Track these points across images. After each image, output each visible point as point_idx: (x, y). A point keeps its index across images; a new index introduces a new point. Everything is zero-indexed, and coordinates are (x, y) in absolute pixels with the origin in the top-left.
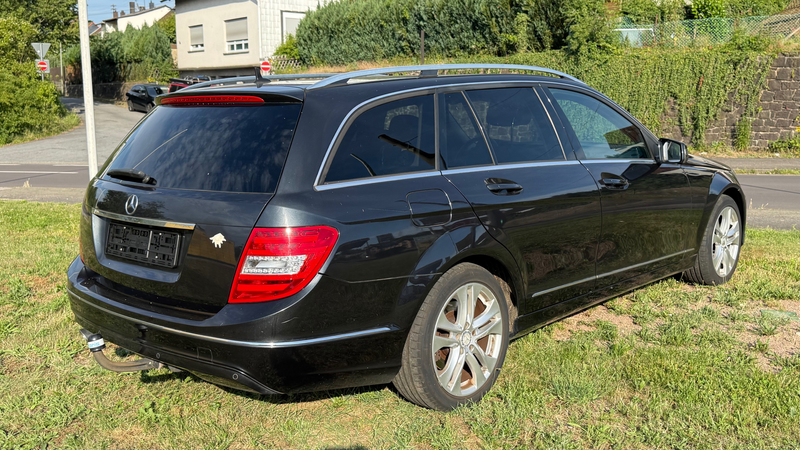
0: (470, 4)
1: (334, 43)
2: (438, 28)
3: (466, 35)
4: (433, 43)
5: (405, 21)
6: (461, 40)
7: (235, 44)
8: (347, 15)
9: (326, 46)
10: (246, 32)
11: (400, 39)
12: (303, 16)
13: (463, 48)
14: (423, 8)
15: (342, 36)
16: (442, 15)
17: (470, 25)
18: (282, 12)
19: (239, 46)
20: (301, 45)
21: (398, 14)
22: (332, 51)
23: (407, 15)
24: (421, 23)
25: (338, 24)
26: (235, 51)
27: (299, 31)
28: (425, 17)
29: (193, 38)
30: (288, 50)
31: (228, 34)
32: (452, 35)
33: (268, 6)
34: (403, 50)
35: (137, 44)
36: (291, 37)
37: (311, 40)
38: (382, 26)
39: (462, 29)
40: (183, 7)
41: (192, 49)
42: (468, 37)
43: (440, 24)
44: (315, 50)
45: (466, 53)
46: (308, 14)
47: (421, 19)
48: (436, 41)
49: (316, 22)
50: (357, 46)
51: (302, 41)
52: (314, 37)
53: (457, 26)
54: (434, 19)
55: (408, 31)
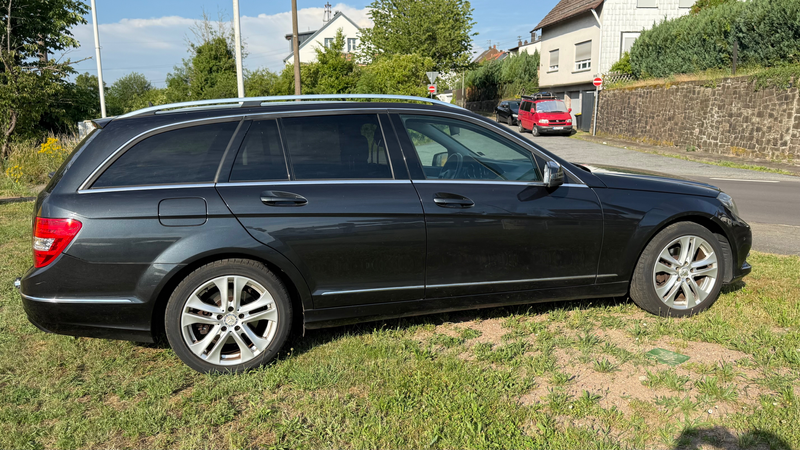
0: (792, 13)
1: (661, 58)
2: (759, 39)
3: (786, 43)
4: (752, 53)
5: (726, 34)
6: (781, 49)
7: (581, 63)
8: (674, 33)
9: (654, 61)
10: (590, 53)
11: (720, 51)
12: (637, 35)
13: (784, 57)
14: (743, 20)
15: (668, 51)
16: (762, 25)
17: (791, 33)
18: (622, 33)
19: (584, 65)
20: (633, 61)
21: (720, 27)
22: (659, 65)
23: (729, 28)
24: (741, 35)
25: (666, 40)
26: (581, 69)
27: (633, 48)
28: (744, 29)
29: (552, 61)
30: (622, 67)
31: (577, 56)
32: (772, 45)
33: (609, 29)
34: (722, 61)
35: (511, 68)
36: (626, 54)
37: (642, 56)
38: (704, 40)
39: (783, 38)
40: (546, 36)
41: (550, 70)
42: (788, 46)
43: (760, 35)
44: (644, 65)
45: (786, 62)
46: (643, 33)
47: (741, 31)
48: (755, 51)
49: (647, 40)
50: (680, 59)
51: (635, 58)
52: (645, 53)
53: (777, 35)
54: (754, 30)
55: (728, 43)
